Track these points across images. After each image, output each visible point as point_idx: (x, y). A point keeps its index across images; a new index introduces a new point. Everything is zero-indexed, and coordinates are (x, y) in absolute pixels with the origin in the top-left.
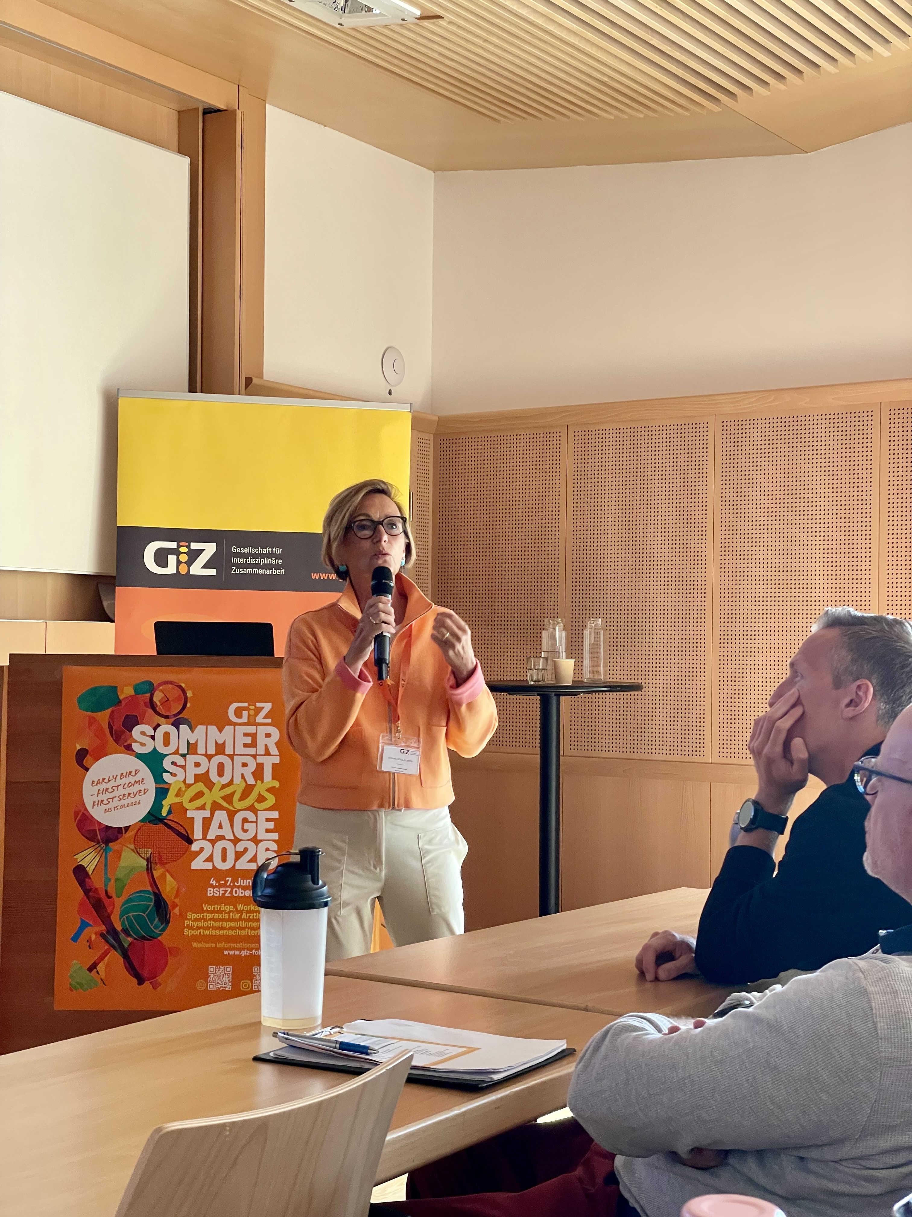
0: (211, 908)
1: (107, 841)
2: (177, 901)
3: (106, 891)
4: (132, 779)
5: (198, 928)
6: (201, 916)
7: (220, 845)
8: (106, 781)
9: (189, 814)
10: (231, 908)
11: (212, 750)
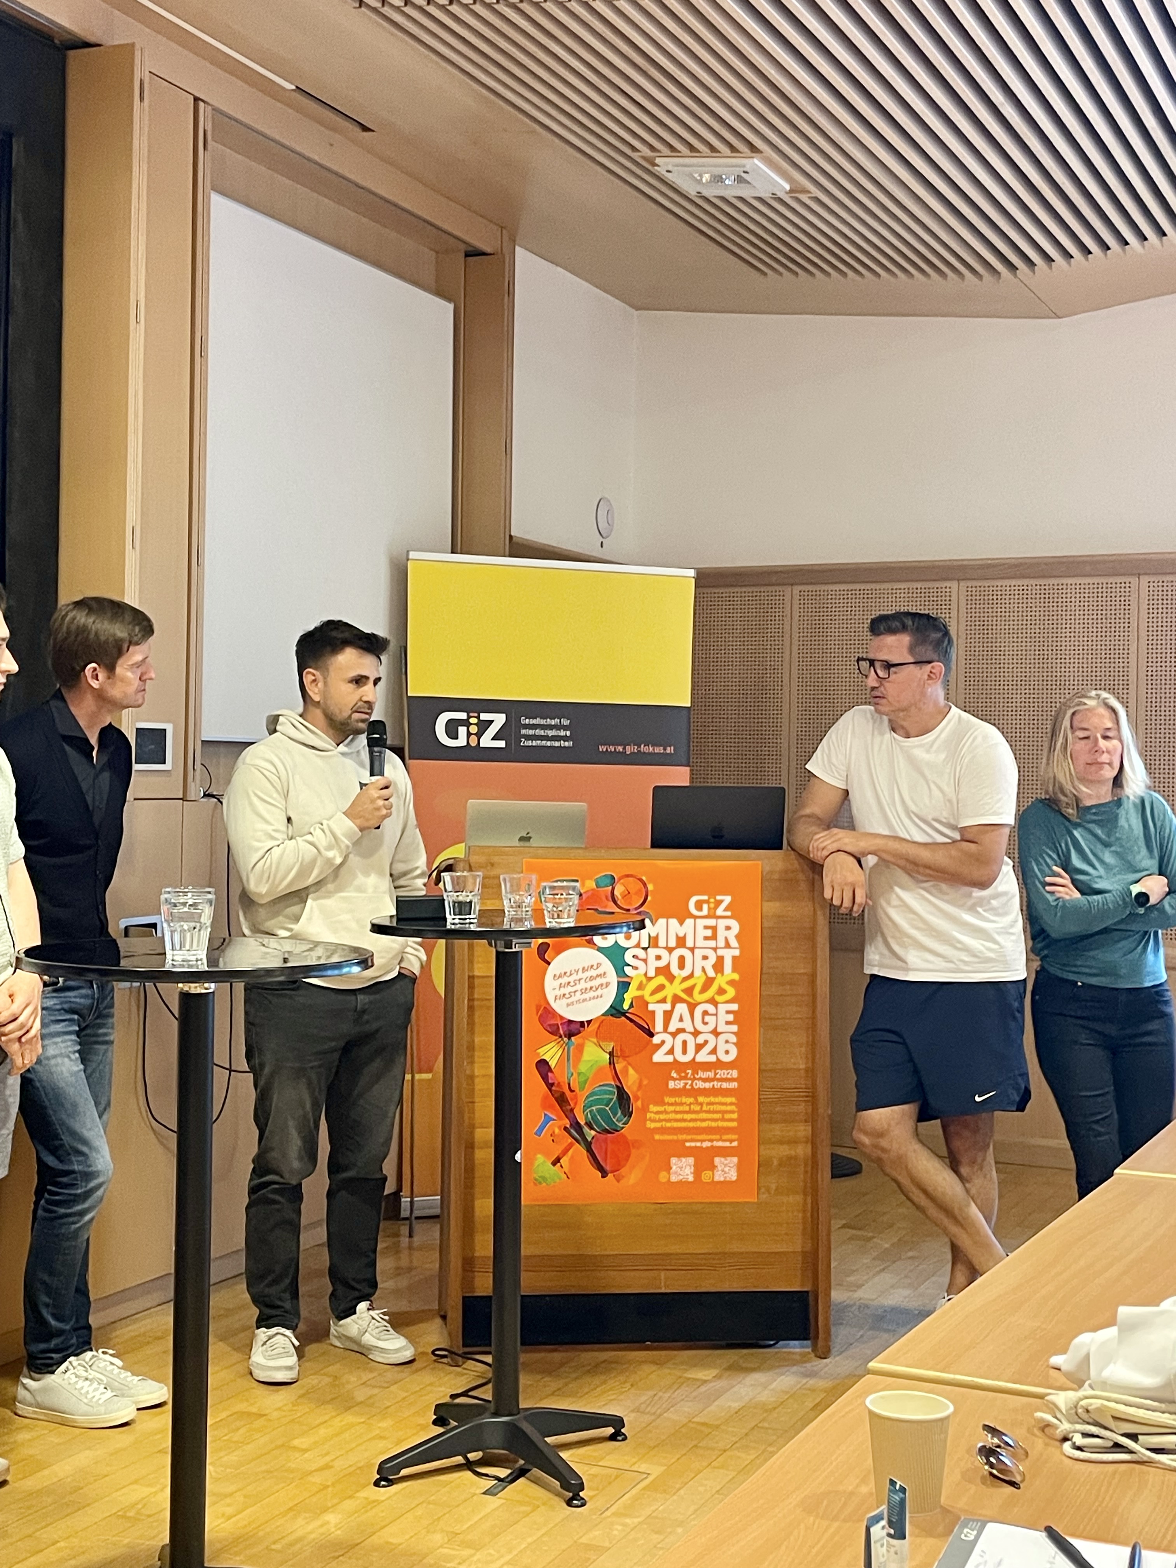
0: (672, 1100)
1: (570, 1035)
2: (639, 1094)
3: (569, 1084)
4: (593, 973)
5: (660, 1121)
6: (661, 1109)
7: (681, 1037)
8: (568, 974)
9: (651, 1007)
10: (691, 1100)
11: (672, 943)
